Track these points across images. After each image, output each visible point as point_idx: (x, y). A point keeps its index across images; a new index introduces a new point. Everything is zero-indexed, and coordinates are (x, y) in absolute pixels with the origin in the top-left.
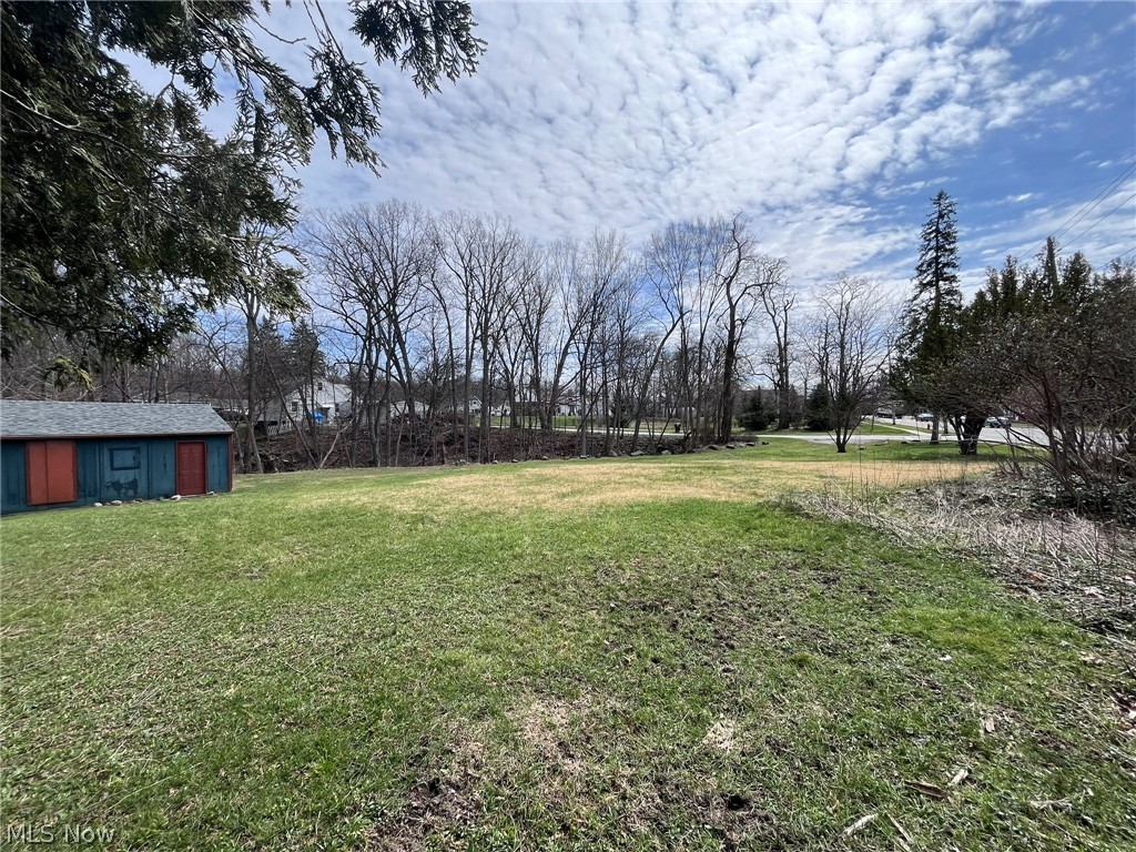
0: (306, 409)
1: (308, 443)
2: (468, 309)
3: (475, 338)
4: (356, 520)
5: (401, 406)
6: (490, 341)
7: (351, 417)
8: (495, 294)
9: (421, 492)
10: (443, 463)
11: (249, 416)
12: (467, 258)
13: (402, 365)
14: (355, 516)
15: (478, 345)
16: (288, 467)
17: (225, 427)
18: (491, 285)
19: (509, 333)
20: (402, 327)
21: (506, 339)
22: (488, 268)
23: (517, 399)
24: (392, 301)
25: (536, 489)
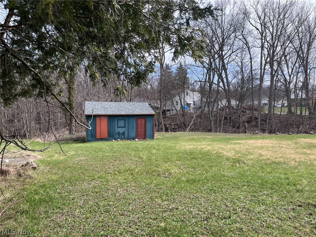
0: (181, 104)
1: (182, 120)
2: (262, 47)
3: (266, 63)
4: (206, 157)
5: (224, 102)
6: (275, 64)
7: (200, 107)
8: (279, 36)
9: (237, 147)
10: (246, 132)
11: (160, 107)
12: (262, 18)
13: (225, 80)
14: (205, 155)
15: (268, 67)
16: (174, 130)
17: (152, 112)
18: (277, 31)
19: (288, 57)
20: (226, 61)
21: (286, 61)
22: (276, 21)
23: (293, 97)
24: (221, 49)
25: (309, 151)
